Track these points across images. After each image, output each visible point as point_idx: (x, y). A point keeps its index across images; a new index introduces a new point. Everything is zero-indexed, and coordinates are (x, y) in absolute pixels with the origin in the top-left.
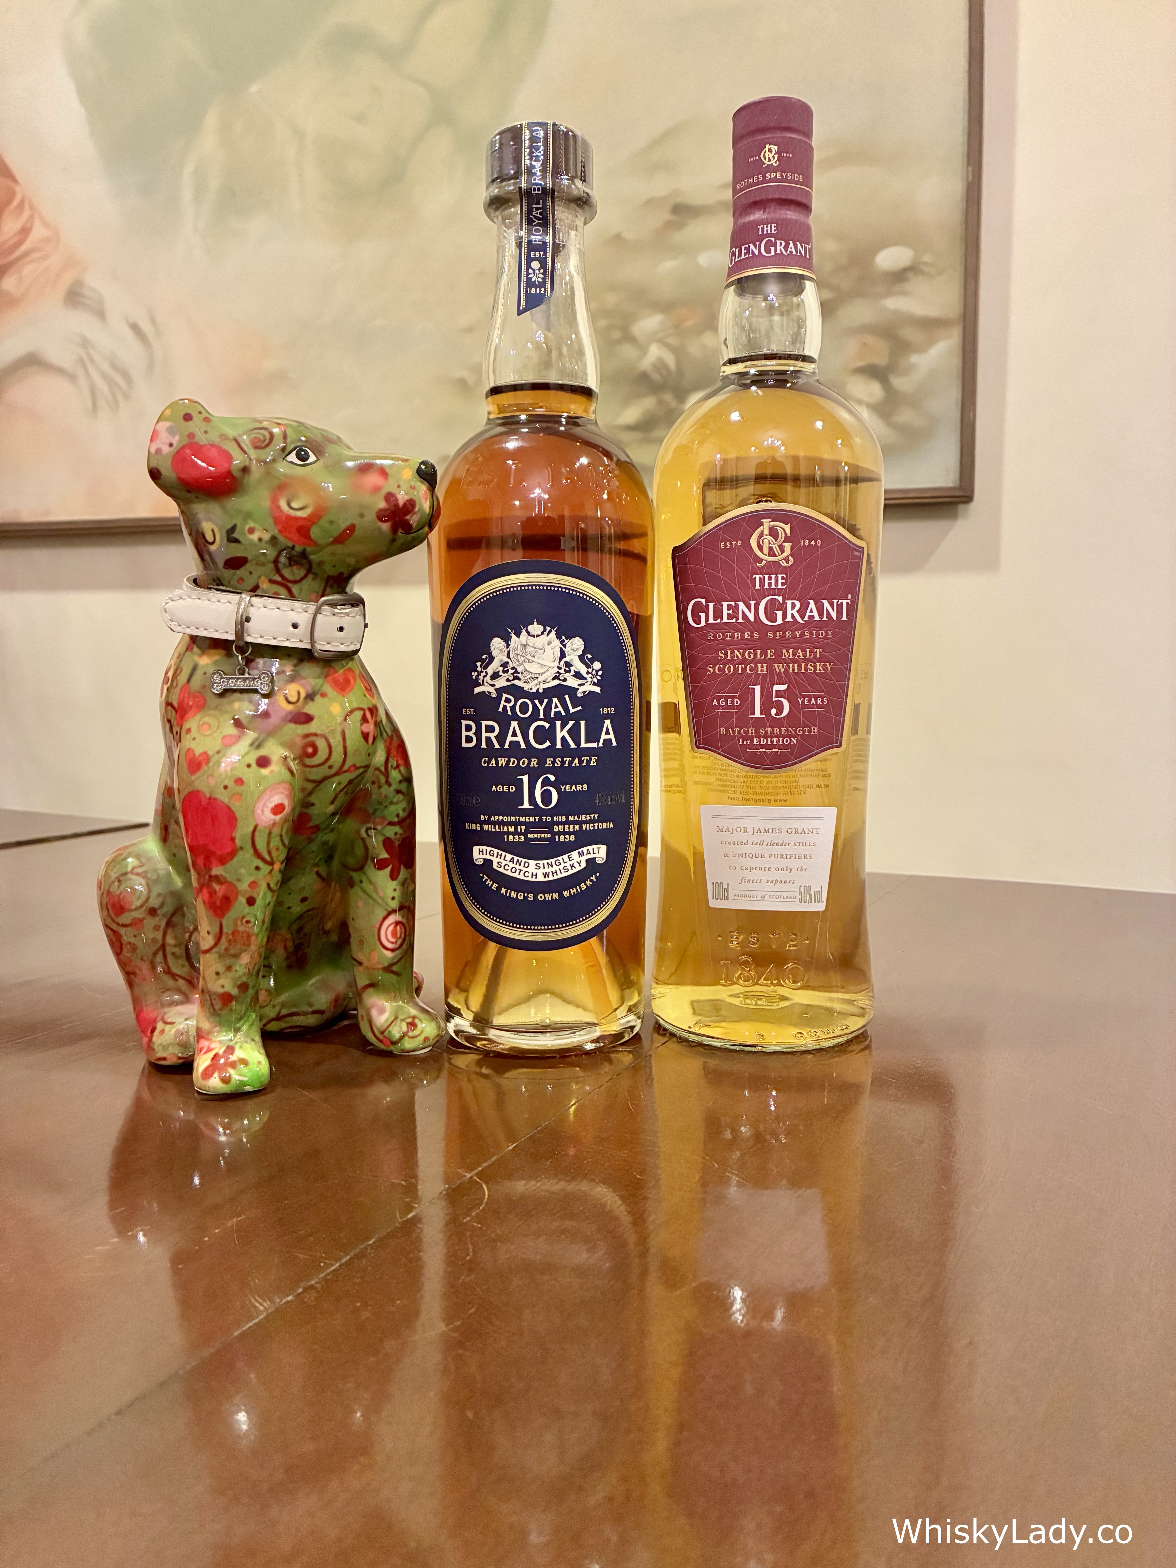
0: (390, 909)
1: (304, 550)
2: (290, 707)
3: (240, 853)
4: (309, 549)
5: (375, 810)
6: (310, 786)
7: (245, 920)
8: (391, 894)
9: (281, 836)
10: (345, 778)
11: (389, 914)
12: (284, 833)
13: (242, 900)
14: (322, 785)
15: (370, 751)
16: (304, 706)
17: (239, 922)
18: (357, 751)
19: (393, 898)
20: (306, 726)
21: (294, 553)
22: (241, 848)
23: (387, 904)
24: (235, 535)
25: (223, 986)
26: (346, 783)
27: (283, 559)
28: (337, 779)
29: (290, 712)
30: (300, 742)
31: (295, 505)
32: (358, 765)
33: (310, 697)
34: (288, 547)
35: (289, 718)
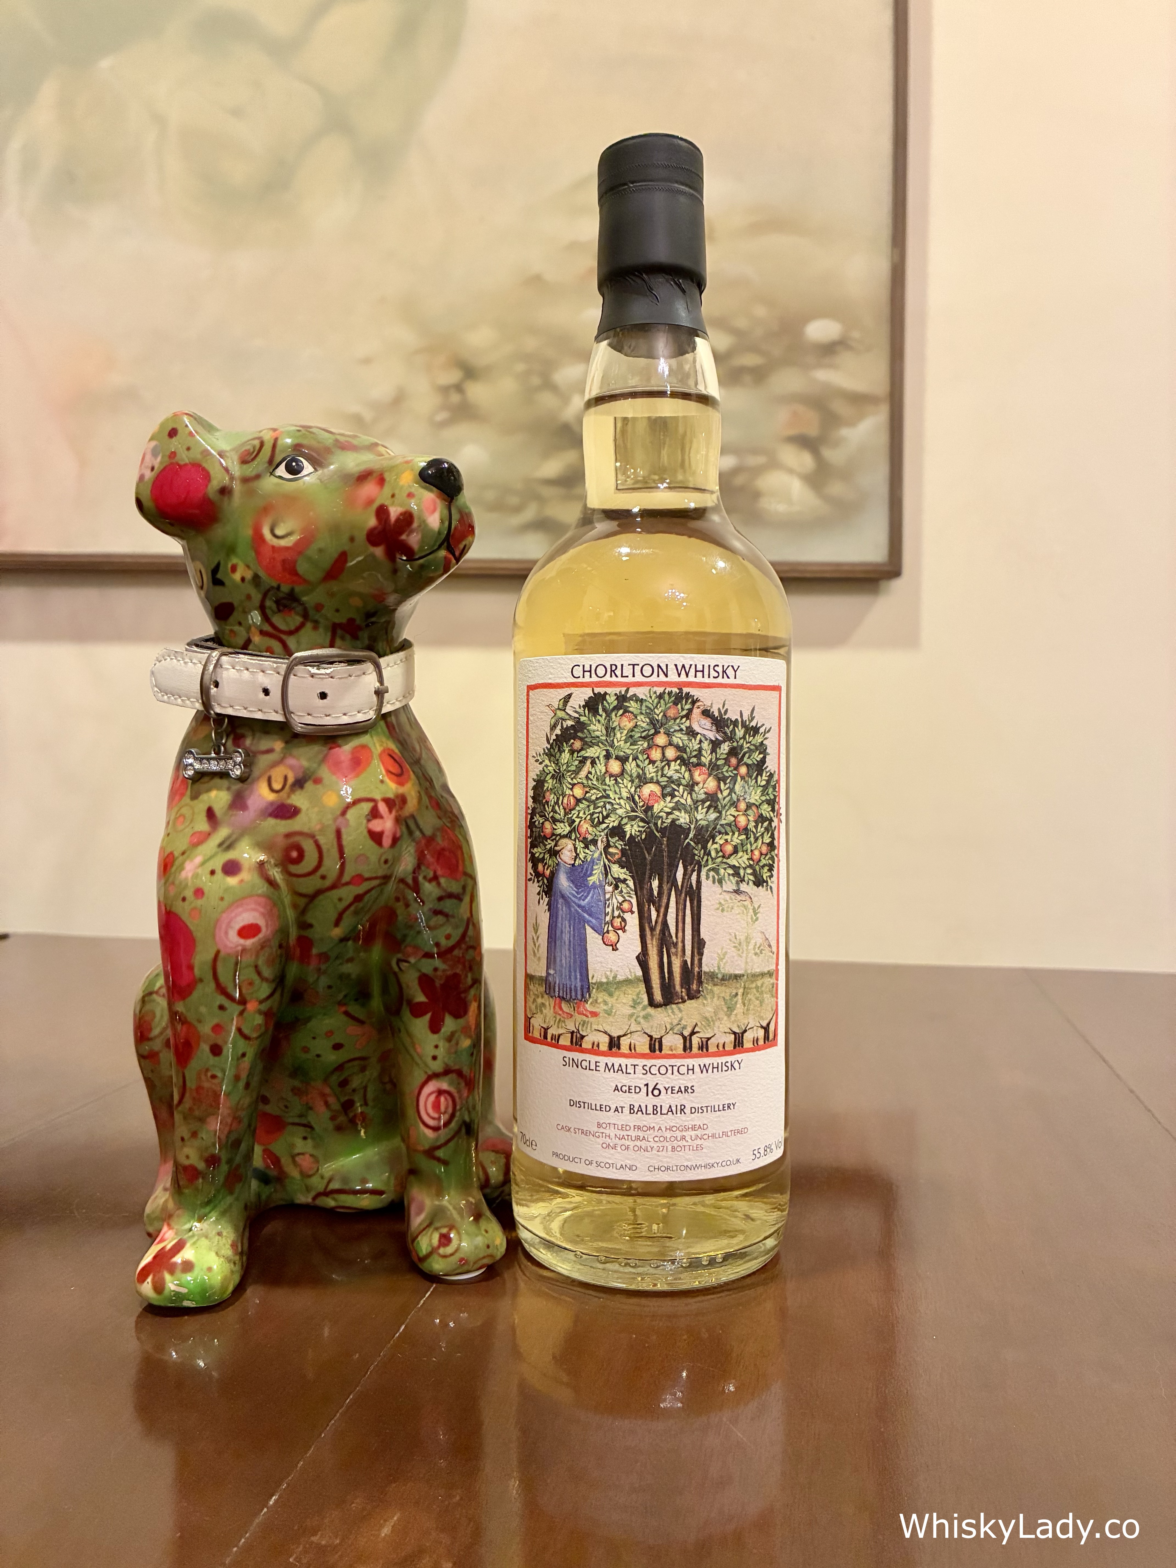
0: (430, 1073)
1: (292, 590)
2: (271, 797)
3: (200, 986)
4: (298, 589)
5: (405, 936)
6: (302, 902)
7: (209, 1074)
8: (430, 1051)
9: (256, 967)
10: (348, 893)
11: (429, 1078)
12: (260, 963)
13: (205, 1048)
14: (316, 901)
15: (390, 857)
16: (289, 797)
17: (203, 1077)
18: (361, 857)
19: (434, 1058)
20: (289, 822)
21: (281, 595)
22: (201, 980)
23: (426, 1065)
24: (219, 576)
25: (188, 1157)
26: (350, 899)
27: (269, 603)
28: (335, 894)
29: (272, 804)
30: (281, 842)
31: (279, 532)
32: (367, 875)
33: (299, 784)
34: (272, 588)
35: (270, 811)
